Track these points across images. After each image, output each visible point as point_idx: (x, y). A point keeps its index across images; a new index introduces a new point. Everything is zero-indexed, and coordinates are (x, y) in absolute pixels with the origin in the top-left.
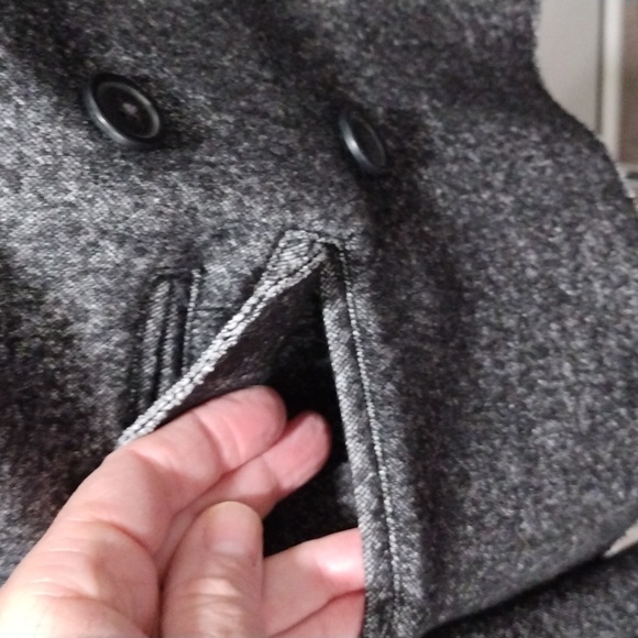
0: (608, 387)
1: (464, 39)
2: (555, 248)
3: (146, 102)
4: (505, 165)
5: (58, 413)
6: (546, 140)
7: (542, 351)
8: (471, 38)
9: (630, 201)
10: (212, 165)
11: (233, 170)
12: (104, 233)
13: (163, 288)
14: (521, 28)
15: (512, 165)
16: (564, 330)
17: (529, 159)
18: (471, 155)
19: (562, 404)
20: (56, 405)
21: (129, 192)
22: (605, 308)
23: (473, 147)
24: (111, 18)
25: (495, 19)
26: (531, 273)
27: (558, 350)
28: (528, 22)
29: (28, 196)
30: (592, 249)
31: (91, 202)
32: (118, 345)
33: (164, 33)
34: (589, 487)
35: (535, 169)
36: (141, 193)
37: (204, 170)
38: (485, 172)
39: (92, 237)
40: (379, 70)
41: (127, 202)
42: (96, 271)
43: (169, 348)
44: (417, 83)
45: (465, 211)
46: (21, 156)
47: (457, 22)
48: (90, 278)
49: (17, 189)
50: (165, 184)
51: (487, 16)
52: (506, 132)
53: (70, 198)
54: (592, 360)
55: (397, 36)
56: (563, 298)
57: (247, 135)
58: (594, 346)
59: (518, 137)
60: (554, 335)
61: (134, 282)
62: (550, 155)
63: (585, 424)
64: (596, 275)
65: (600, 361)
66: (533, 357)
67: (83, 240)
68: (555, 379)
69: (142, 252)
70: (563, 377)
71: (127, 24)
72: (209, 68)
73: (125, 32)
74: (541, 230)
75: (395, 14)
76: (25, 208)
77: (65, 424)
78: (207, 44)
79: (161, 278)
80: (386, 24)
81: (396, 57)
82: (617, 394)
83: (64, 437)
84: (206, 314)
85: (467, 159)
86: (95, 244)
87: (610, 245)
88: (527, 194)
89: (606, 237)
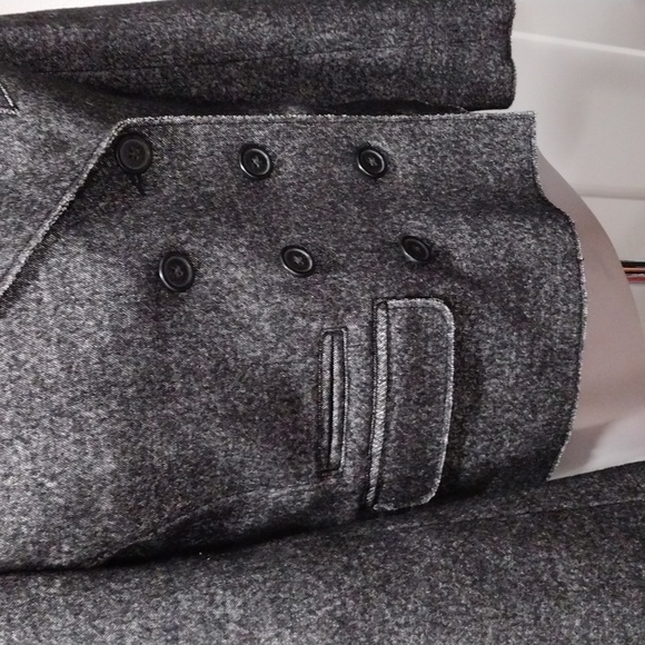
0: (531, 366)
1: (488, 180)
2: (527, 292)
3: (307, 255)
4: (506, 246)
5: (287, 397)
6: (534, 227)
7: (504, 346)
8: (491, 179)
9: (579, 262)
10: (335, 279)
11: (345, 279)
12: (295, 314)
13: (329, 338)
14: (526, 166)
15: (510, 245)
16: (520, 335)
17: (521, 240)
18: (486, 242)
19: (504, 372)
20: (286, 393)
21: (301, 295)
22: (543, 324)
23: (489, 237)
24: (291, 219)
25: (507, 165)
26: (512, 305)
27: (512, 346)
28: (530, 162)
29: (262, 302)
30: (546, 292)
31: (287, 300)
32: (311, 364)
33: (316, 220)
34: (508, 411)
35: (524, 246)
36: (305, 294)
37: (331, 282)
38: (493, 250)
39: (291, 316)
40: (433, 207)
41: (301, 299)
42: (296, 331)
43: (336, 367)
44: (456, 209)
45: (479, 273)
46: (257, 288)
47: (482, 173)
48: (294, 334)
49: (258, 299)
50: (314, 290)
51: (501, 165)
52: (511, 225)
53: (278, 300)
54: (528, 351)
55: (443, 189)
56: (524, 318)
57: (352, 262)
58: (532, 344)
59: (517, 227)
60: (513, 338)
61: (313, 335)
62: (536, 236)
63: (512, 382)
64: (544, 307)
65: (532, 352)
66: (498, 348)
67: (288, 317)
68: (506, 360)
69: (314, 320)
70: (510, 359)
71: (298, 219)
72: (334, 233)
73: (297, 224)
74: (520, 281)
75: (442, 178)
76: (262, 307)
77: (291, 401)
78: (335, 220)
79: (327, 333)
80: (437, 185)
81: (443, 199)
82: (534, 370)
83: (291, 408)
84: (352, 349)
85: (484, 244)
86: (293, 319)
87: (556, 291)
88: (517, 261)
89: (556, 286)
